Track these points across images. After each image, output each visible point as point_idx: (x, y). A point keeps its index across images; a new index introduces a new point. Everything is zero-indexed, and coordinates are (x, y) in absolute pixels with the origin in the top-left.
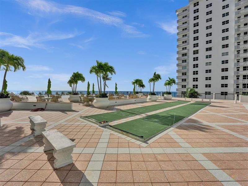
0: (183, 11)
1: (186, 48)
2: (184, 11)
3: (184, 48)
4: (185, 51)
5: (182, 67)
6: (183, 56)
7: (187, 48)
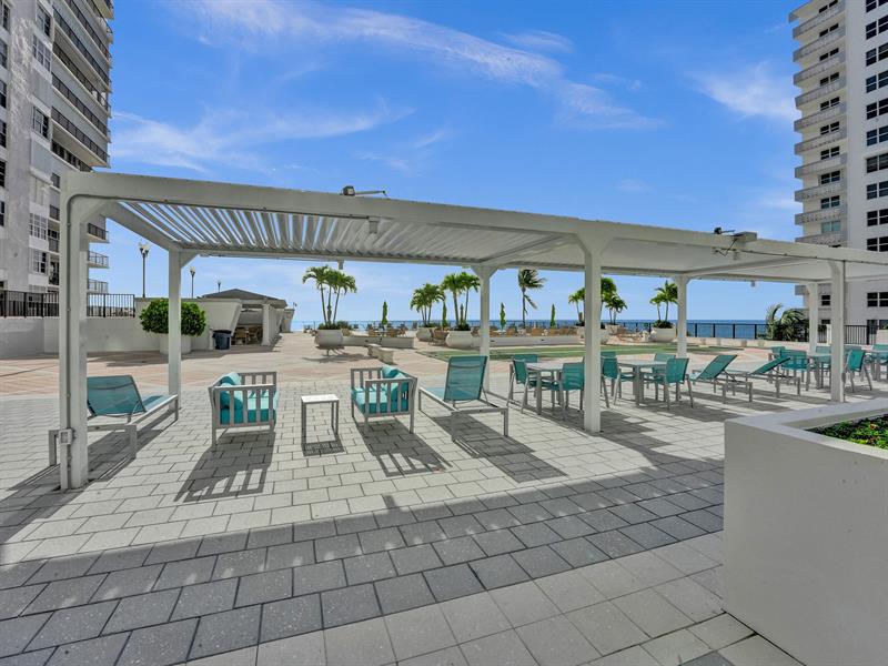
0: (821, 11)
1: (837, 148)
2: (825, 8)
3: (827, 152)
4: (831, 164)
5: (823, 224)
6: (823, 183)
7: (841, 152)
